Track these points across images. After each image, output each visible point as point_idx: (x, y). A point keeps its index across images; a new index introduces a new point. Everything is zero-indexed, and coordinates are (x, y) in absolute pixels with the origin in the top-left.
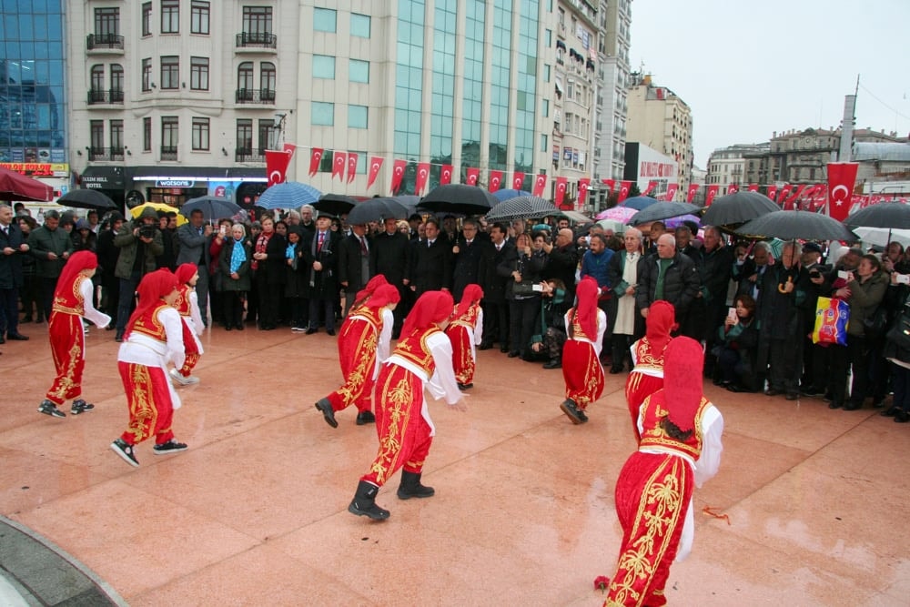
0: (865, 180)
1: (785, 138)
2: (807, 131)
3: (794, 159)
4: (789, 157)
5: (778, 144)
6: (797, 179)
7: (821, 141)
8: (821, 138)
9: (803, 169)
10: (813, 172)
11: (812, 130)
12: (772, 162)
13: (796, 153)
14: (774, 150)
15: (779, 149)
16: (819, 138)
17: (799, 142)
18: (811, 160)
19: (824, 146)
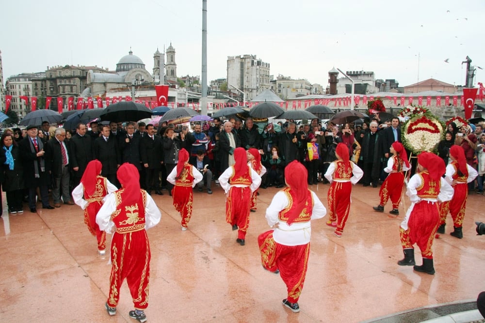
0: (106, 92)
1: (54, 70)
2: (66, 66)
3: (61, 82)
4: (58, 81)
5: (51, 73)
6: (64, 92)
7: (74, 72)
8: (74, 70)
9: (66, 87)
10: (71, 88)
11: (68, 66)
12: (48, 83)
13: (61, 78)
14: (49, 76)
15: (51, 76)
16: (72, 70)
17: (62, 72)
18: (70, 82)
19: (75, 75)
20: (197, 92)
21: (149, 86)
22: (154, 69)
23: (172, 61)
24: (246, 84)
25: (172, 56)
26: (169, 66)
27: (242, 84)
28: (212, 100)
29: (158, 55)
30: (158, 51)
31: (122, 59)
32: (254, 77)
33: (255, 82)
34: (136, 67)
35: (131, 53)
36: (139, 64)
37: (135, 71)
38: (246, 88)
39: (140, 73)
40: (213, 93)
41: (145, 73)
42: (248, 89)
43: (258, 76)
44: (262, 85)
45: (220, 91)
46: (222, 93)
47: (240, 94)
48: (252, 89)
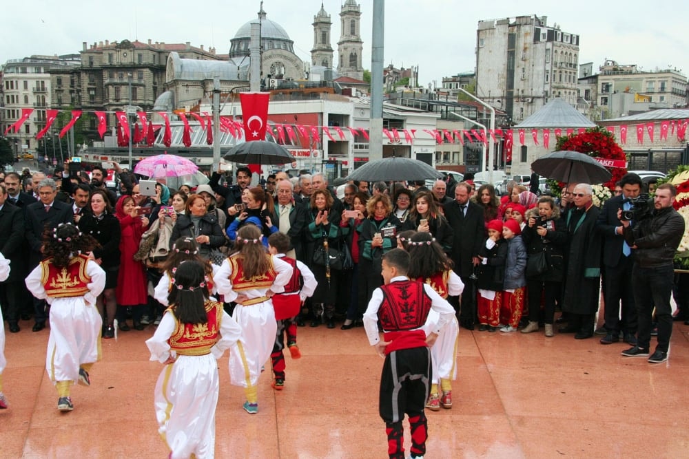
0: (200, 102)
1: (97, 50)
2: (123, 42)
3: (111, 76)
4: (106, 74)
5: (91, 58)
6: (118, 100)
7: (140, 55)
8: (140, 52)
9: (123, 88)
10: (134, 91)
11: (129, 42)
12: (85, 79)
13: (112, 68)
14: (86, 64)
15: (91, 63)
16: (137, 52)
17: (115, 56)
18: (132, 77)
19: (144, 62)
20: (403, 105)
21: (294, 90)
22: (313, 52)
23: (353, 33)
24: (518, 84)
25: (353, 21)
26: (345, 44)
27: (510, 84)
28: (434, 122)
29: (322, 20)
30: (322, 9)
31: (242, 29)
32: (540, 68)
33: (541, 80)
34: (273, 48)
35: (262, 14)
36: (279, 40)
37: (270, 57)
38: (520, 93)
39: (281, 60)
40: (440, 108)
41: (291, 60)
42: (524, 97)
43: (548, 67)
44: (558, 88)
45: (456, 101)
46: (460, 106)
47: (504, 109)
48: (533, 98)
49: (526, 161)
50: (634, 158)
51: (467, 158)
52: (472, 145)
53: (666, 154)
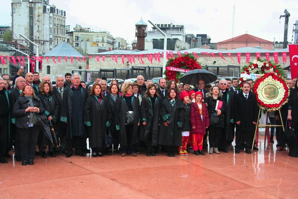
24: (36, 34)
27: (31, 34)
32: (47, 26)
33: (48, 32)
38: (37, 39)
42: (39, 41)
43: (51, 26)
44: (56, 37)
45: (2, 41)
46: (6, 44)
47: (29, 46)
48: (44, 41)
49: (50, 74)
50: (107, 73)
51: (12, 72)
52: (15, 65)
53: (121, 71)
